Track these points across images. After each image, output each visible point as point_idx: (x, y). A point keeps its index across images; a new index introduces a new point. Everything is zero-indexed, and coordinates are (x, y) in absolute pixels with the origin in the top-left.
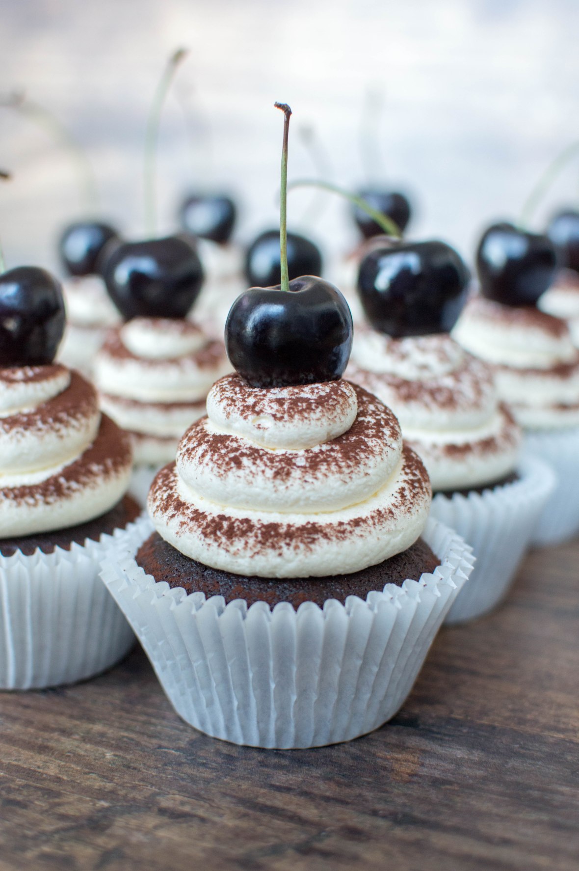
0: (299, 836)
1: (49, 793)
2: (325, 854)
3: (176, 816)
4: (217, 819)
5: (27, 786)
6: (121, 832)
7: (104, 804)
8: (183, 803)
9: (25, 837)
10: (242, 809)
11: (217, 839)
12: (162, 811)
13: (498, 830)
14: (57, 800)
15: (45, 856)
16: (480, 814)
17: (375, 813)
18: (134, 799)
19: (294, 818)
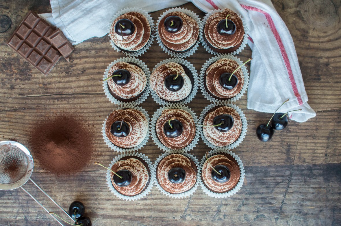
0: (241, 203)
2: (246, 204)
3: (227, 205)
4: (231, 203)
5: (206, 208)
6: (222, 211)
7: (217, 207)
8: (225, 202)
9: (214, 217)
10: (232, 200)
11: (233, 207)
12: (224, 205)
13: (261, 191)
15: (218, 219)
16: (258, 189)
17: (247, 194)
18: (220, 204)
19: (239, 199)
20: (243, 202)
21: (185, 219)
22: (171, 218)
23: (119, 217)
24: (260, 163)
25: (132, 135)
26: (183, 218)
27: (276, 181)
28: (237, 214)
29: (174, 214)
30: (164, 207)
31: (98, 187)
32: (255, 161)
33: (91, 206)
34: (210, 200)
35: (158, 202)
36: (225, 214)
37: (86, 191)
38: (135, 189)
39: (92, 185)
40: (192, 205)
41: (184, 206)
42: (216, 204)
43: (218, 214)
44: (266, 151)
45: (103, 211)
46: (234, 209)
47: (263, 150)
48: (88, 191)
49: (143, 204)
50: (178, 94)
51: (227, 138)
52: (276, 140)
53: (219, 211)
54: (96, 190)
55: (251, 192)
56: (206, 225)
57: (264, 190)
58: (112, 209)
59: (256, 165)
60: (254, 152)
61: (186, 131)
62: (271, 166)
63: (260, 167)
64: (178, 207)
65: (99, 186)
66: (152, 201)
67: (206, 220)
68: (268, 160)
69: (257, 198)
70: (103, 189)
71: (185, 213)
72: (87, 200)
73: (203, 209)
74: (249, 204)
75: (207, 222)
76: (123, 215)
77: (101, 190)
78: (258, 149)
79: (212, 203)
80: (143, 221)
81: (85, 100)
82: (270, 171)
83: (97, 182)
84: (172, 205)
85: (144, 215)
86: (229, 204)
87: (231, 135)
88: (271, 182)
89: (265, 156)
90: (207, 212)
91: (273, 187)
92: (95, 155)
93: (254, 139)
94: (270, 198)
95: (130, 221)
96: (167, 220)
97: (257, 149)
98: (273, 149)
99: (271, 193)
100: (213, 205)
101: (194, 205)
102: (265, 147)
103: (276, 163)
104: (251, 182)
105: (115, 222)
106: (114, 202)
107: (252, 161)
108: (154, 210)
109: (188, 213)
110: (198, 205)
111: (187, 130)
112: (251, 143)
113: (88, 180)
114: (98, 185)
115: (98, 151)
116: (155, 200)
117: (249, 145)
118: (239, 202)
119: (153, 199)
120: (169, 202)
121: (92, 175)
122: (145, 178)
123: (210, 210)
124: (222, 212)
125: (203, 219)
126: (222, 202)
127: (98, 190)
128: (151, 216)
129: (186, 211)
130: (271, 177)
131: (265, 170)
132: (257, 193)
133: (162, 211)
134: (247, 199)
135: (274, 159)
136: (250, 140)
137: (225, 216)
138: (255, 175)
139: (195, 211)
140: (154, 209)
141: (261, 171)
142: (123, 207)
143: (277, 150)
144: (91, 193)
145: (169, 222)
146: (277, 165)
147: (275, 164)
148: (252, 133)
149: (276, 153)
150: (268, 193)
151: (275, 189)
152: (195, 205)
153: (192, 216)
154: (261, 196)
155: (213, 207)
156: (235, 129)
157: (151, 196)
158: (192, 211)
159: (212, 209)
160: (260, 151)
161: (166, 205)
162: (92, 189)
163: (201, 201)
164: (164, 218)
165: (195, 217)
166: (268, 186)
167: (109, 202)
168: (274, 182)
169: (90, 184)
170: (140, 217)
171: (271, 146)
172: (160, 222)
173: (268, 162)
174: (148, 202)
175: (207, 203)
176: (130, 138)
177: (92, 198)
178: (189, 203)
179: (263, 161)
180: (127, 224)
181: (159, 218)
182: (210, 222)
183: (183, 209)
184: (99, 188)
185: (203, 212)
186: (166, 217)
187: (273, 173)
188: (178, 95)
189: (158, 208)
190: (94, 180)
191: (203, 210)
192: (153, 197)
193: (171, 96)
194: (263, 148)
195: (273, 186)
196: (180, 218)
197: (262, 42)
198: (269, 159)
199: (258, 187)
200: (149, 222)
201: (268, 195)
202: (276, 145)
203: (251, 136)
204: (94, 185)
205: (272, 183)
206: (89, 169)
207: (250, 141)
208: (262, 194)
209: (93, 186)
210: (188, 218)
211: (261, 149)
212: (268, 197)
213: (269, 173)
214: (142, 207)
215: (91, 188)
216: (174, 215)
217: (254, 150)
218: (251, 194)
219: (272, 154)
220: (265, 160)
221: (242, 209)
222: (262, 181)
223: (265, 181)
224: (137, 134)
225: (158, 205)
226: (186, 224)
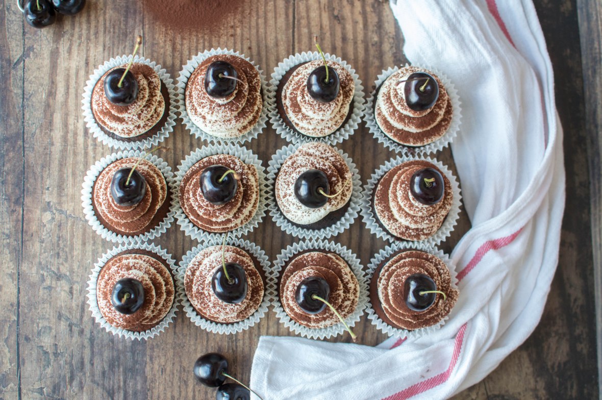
0: (75, 321)
1: (66, 260)
2: (71, 330)
3: (71, 292)
4: (74, 301)
5: (66, 252)
6: (59, 284)
7: (68, 274)
9: (47, 266)
10: (80, 304)
11: (66, 305)
12: (71, 288)
13: (97, 361)
14: (64, 263)
15: (43, 275)
16: (101, 355)
17: (92, 332)
18: (73, 279)
19: (82, 317)
20: (76, 325)
21: (44, 210)
22: (48, 183)
23: (53, 83)
24: (151, 359)
25: (210, 105)
26: (48, 207)
27: (116, 391)
28: (52, 314)
29: (56, 189)
30: (70, 170)
31: (113, 42)
32: (155, 350)
33: (77, 29)
34: (82, 259)
35: (81, 158)
36: (53, 290)
37: (105, 20)
38: (102, 110)
39: (117, 31)
40: (73, 225)
41: (71, 208)
42: (73, 272)
43: (53, 275)
44: (175, 371)
45: (65, 52)
46: (61, 307)
47: (177, 367)
48: (105, 24)
49: (76, 128)
50: (290, 195)
51: (201, 291)
52: (197, 393)
53: (59, 277)
54: (107, 39)
55: (95, 342)
56: (33, 250)
57: (98, 368)
58: (68, 70)
59: (148, 352)
60: (174, 348)
61: (216, 212)
62: (146, 381)
63: (145, 359)
64: (69, 198)
65: (113, 44)
66: (82, 146)
67: (43, 251)
68: (157, 377)
69: (82, 353)
70: (109, 53)
71: (57, 210)
72: (89, 22)
73: (64, 246)
74: (72, 337)
75: (38, 254)
76: (56, 90)
77: (106, 48)
78: (180, 357)
79: (74, 264)
80: (44, 129)
81: (281, 21)
82: (135, 379)
83: (122, 40)
84: (73, 185)
85: (56, 131)
86: (72, 298)
87: (205, 299)
88: (114, 382)
89: (165, 370)
90: (58, 254)
91: (103, 385)
92: (174, 38)
93: (199, 348)
94: (83, 378)
95: (45, 102)
96: (45, 176)
97: (181, 354)
98: (180, 387)
99: (93, 381)
100: (71, 266)
101: (73, 229)
102: (184, 370)
103: (152, 392)
104: (116, 342)
105: (42, 75)
106: (82, 73)
107: (157, 344)
108: (64, 150)
109: (57, 216)
110: (73, 236)
111: (217, 214)
112: (192, 343)
113: (126, 25)
114: (116, 43)
115: (182, 45)
116: (83, 152)
117: (188, 338)
118: (76, 318)
119: (86, 147)
121: (136, 31)
122: (125, 130)
123: (61, 260)
124: (56, 283)
125: (44, 245)
126: (76, 284)
127: (108, 42)
128: (52, 144)
129: (61, 212)
130: (125, 382)
131: (137, 370)
132: (93, 352)
133: (62, 165)
134: (82, 332)
135: (159, 388)
136: (198, 340)
137: (50, 288)
138: (128, 350)
139: (60, 230)
140: (66, 151)
141: (135, 362)
142: (72, 91)
143: (176, 395)
144: (101, 29)
145: (40, 179)
146: (147, 394)
147: (149, 390)
148: (212, 345)
149: (172, 392)
150: (93, 375)
151: (100, 390)
152: (73, 231)
153: (51, 225)
154: (87, 361)
155: (67, 265)
156: (218, 308)
157: (91, 145)
158: (61, 223)
159: (62, 264)
160: (177, 359)
161: (73, 174)
162: (109, 32)
163: (80, 242)
164: (47, 169)
165: (49, 230)
166: (106, 375)
167: (83, 63)
168: (113, 387)
169: (120, 28)
170: (51, 123)
171: (186, 383)
172: (40, 162)
173: (155, 375)
174: (81, 139)
175: (75, 253)
176: (203, 101)
177: (92, 32)
178: (77, 218)
179: (156, 367)
180: (39, 98)
181: (48, 159)
182: (37, 260)
183: (65, 207)
184: (111, 45)
185: (58, 245)
186: (49, 173)
187: (133, 385)
188: (288, 197)
189: (68, 159)
190: (125, 34)
191: (62, 246)
192: (90, 148)
193: (285, 182)
194: (181, 366)
195: (106, 385)
196: (47, 200)
197: (390, 366)
198: (159, 377)
199: (106, 354)
200: (41, 139)
201: (88, 374)
202: (187, 392)
203: (205, 343)
204: (117, 35)
205: (111, 382)
206: (147, 26)
207: (196, 340)
208: (90, 363)
209: (114, 33)
210: (47, 216)
211: (181, 362)
212: (85, 374)
213: (132, 378)
214: (71, 127)
215: (112, 30)
216: (53, 189)
217: (177, 348)
218: (92, 340)
219: (170, 383)
220: (158, 370)
221: (62, 322)
222: (117, 363)
223: (117, 369)
224: (212, 113)
225: (73, 158)
226: (36, 212)
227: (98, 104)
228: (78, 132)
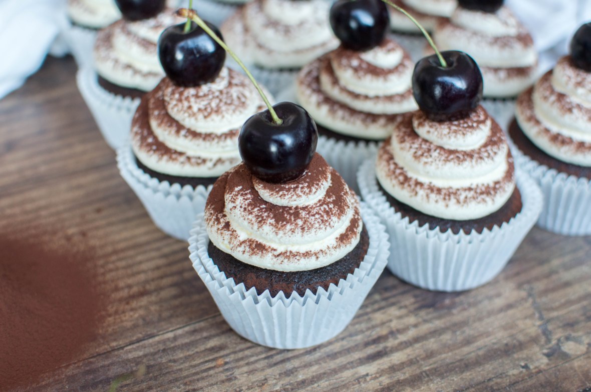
21: (565, 357)
22: (515, 372)
26: (554, 354)
29: (515, 356)
30: (466, 349)
31: (170, 382)
35: (432, 344)
40: (553, 309)
41: (528, 322)
49: (381, 373)
64: (514, 332)
65: (176, 380)
66: (408, 351)
70: (198, 380)
71: (548, 341)
83: (161, 369)
84: (488, 334)
92: (120, 300)
96: (506, 381)
101: (559, 307)
108: (437, 373)
109: (559, 334)
110: (570, 302)
114: (171, 377)
115: (129, 287)
116: (417, 345)
119: (407, 344)
120: (468, 331)
121: (130, 356)
129: (546, 333)
133: (466, 365)
139: (577, 323)
140: (435, 369)
145: (521, 386)
152: (562, 305)
153: (581, 337)
157: (396, 338)
158: (565, 325)
161: (468, 342)
163: (569, 289)
164: (491, 383)
174: (397, 358)
178: (539, 309)
183: (534, 331)
184: (178, 383)
186: (497, 377)
189: (448, 361)
192: (402, 338)
196: (545, 360)
204: (152, 383)
206: (114, 344)
210: (571, 348)
214: (385, 380)
216: (518, 359)
225: (440, 354)
226: (580, 367)
227: (327, 213)
228: (386, 367)
